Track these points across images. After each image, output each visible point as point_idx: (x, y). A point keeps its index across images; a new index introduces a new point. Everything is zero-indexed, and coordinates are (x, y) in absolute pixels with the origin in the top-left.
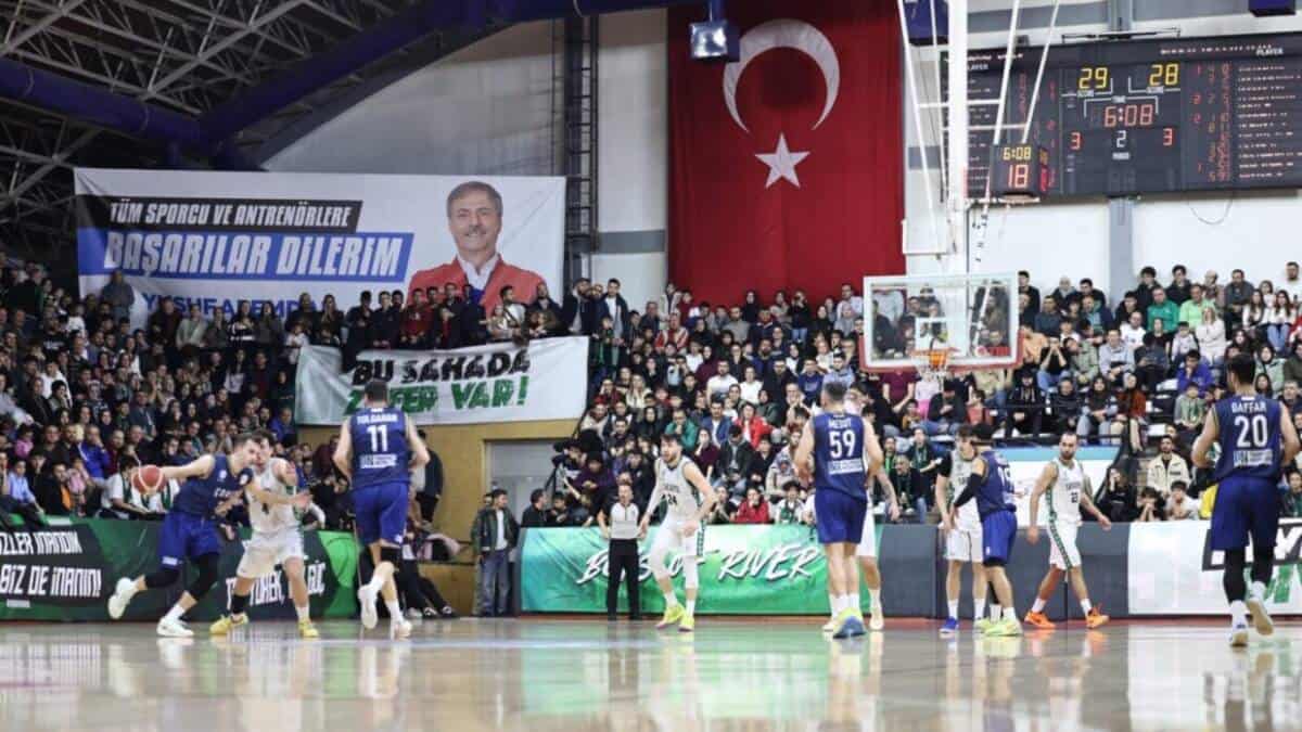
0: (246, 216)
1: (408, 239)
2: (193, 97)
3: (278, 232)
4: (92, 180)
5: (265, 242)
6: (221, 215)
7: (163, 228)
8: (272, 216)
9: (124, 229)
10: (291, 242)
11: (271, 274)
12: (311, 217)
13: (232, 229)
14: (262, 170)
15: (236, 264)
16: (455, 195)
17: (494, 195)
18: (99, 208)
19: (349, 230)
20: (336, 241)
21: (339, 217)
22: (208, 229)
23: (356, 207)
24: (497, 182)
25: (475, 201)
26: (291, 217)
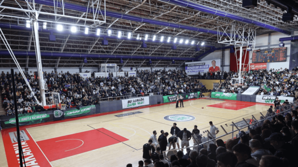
0: (197, 65)
1: (209, 65)
2: (194, 57)
3: (199, 66)
4: (186, 63)
5: (198, 66)
6: (195, 65)
7: (191, 66)
8: (199, 64)
9: (189, 66)
10: (200, 66)
11: (199, 69)
12: (202, 64)
13: (196, 66)
14: (201, 61)
15: (196, 68)
16: (212, 61)
17: (215, 61)
18: (187, 65)
19: (204, 65)
20: (203, 66)
21: (204, 64)
22: (194, 66)
23: (205, 63)
24: (215, 60)
25: (214, 62)
26: (200, 64)
